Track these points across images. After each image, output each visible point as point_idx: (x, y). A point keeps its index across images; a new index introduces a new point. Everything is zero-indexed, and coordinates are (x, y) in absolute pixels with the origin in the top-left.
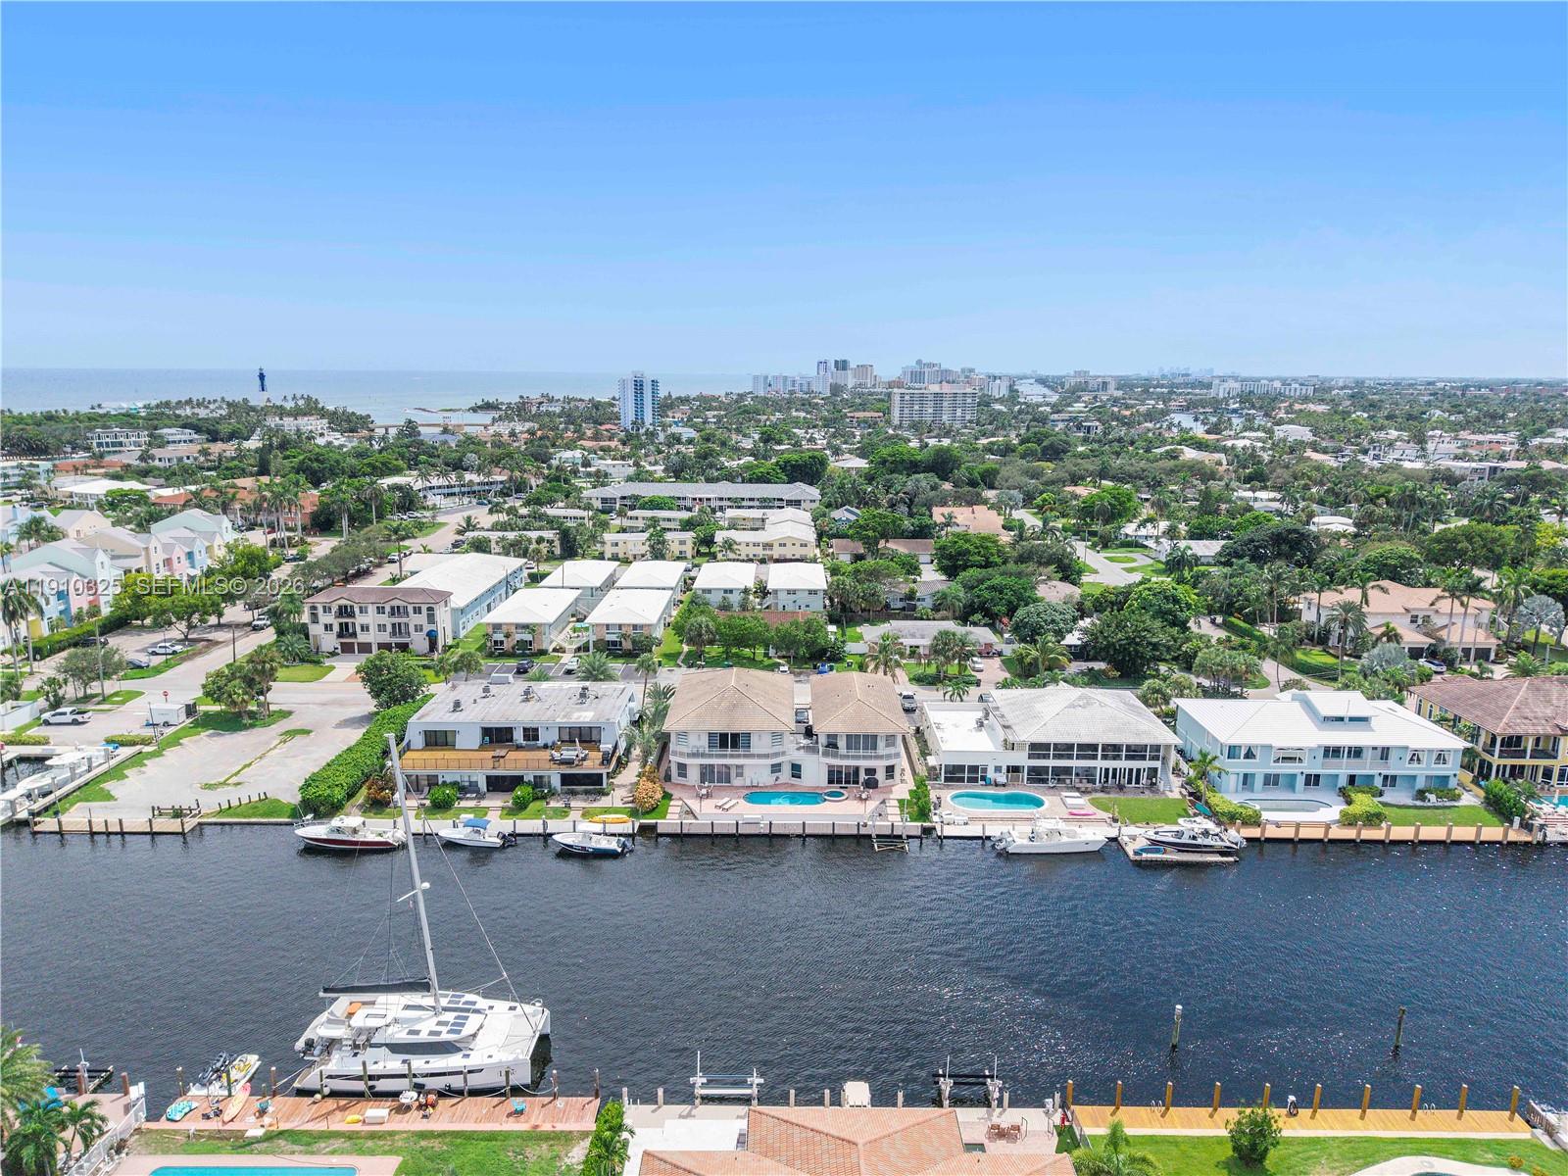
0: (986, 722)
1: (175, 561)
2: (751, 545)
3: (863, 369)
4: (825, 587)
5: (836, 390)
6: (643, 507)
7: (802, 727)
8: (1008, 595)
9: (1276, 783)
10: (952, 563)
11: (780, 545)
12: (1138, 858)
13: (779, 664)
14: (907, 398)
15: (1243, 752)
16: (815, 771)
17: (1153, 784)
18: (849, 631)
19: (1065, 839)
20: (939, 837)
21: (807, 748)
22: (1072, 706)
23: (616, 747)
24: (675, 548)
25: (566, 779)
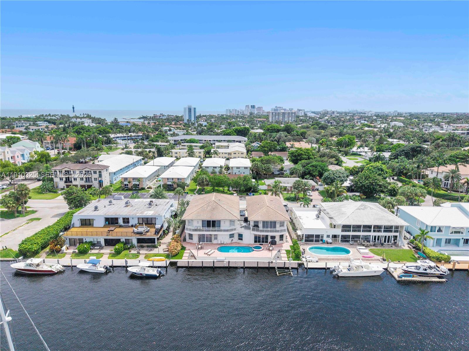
0: (320, 216)
1: (16, 157)
2: (224, 153)
3: (260, 108)
4: (250, 166)
5: (251, 114)
6: (187, 142)
7: (243, 218)
8: (319, 168)
9: (449, 242)
10: (296, 158)
11: (234, 153)
12: (400, 279)
13: (234, 193)
14: (274, 114)
15: (437, 229)
16: (249, 237)
17: (395, 243)
18: (260, 182)
19: (365, 270)
20: (306, 268)
21: (245, 227)
22: (358, 209)
23: (162, 227)
24: (197, 154)
25: (139, 241)
